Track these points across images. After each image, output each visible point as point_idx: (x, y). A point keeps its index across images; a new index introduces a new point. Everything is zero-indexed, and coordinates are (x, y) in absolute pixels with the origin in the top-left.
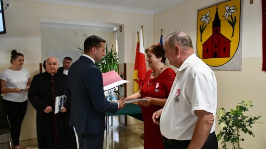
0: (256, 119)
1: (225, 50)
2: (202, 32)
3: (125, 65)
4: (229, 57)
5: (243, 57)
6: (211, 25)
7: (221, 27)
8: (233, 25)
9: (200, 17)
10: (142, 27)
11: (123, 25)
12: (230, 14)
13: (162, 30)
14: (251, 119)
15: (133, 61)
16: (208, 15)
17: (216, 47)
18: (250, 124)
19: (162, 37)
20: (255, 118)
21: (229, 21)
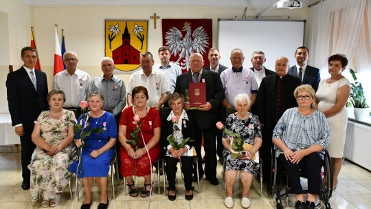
1: (135, 58)
2: (111, 40)
4: (139, 64)
6: (120, 36)
7: (131, 40)
8: (142, 40)
9: (108, 27)
12: (139, 31)
13: (62, 30)
16: (117, 26)
17: (126, 55)
21: (138, 37)
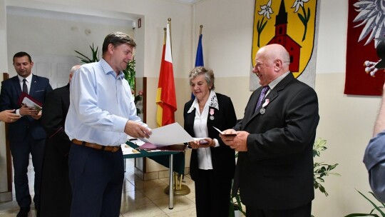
0: (330, 168)
2: (260, 31)
3: (145, 79)
4: (298, 71)
5: (318, 72)
6: (273, 22)
7: (288, 25)
8: (305, 21)
9: (258, 8)
10: (170, 20)
11: (144, 16)
12: (302, 4)
13: (201, 27)
14: (323, 168)
15: (157, 75)
16: (269, 4)
18: (321, 176)
19: (201, 37)
20: (329, 166)
21: (299, 15)
